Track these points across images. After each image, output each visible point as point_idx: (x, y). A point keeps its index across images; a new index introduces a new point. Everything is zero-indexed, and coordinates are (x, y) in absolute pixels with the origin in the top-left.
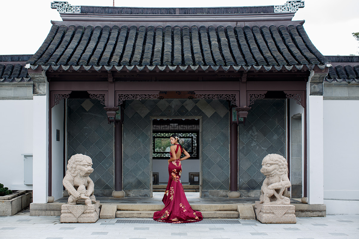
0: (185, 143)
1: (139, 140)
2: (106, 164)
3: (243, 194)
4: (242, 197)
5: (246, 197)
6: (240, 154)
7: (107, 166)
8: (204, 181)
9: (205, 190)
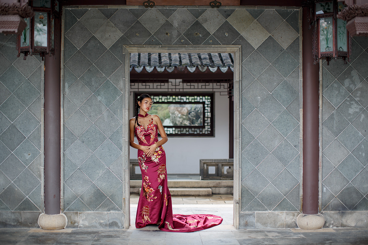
0: (191, 112)
1: (99, 98)
2: (26, 154)
3: (331, 221)
4: (328, 227)
5: (337, 227)
6: (324, 132)
7: (28, 157)
8: (243, 192)
9: (247, 212)
